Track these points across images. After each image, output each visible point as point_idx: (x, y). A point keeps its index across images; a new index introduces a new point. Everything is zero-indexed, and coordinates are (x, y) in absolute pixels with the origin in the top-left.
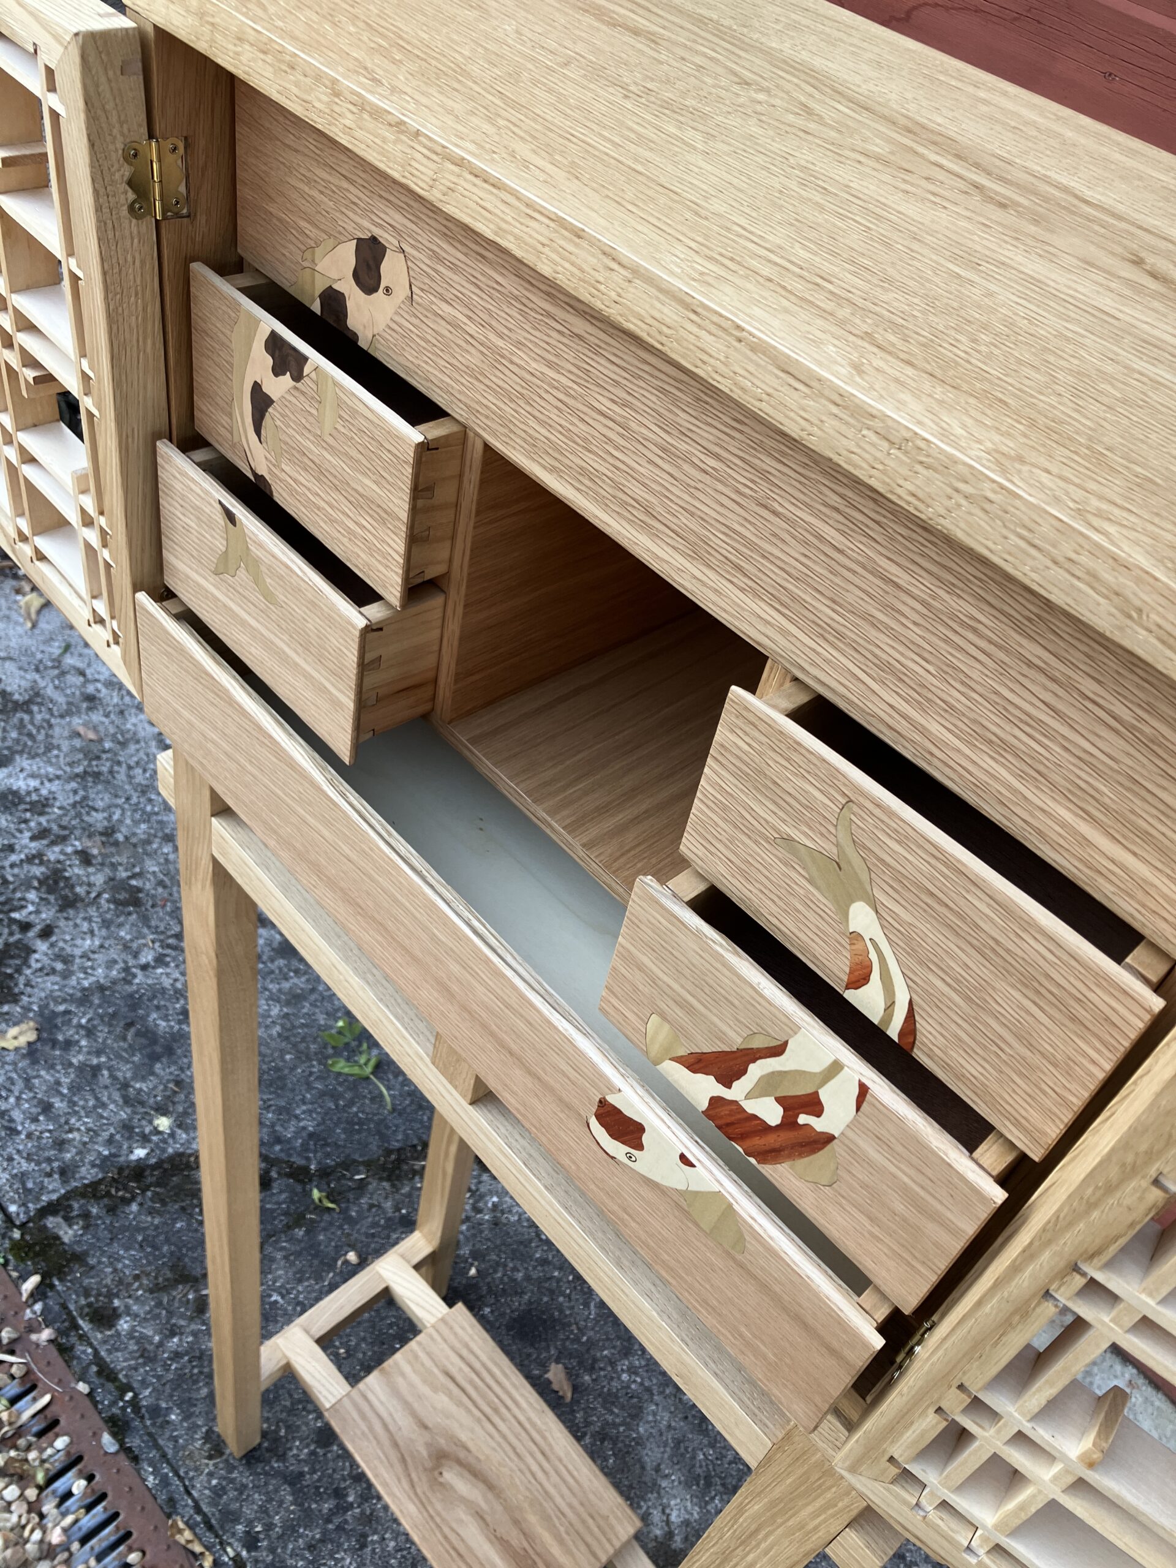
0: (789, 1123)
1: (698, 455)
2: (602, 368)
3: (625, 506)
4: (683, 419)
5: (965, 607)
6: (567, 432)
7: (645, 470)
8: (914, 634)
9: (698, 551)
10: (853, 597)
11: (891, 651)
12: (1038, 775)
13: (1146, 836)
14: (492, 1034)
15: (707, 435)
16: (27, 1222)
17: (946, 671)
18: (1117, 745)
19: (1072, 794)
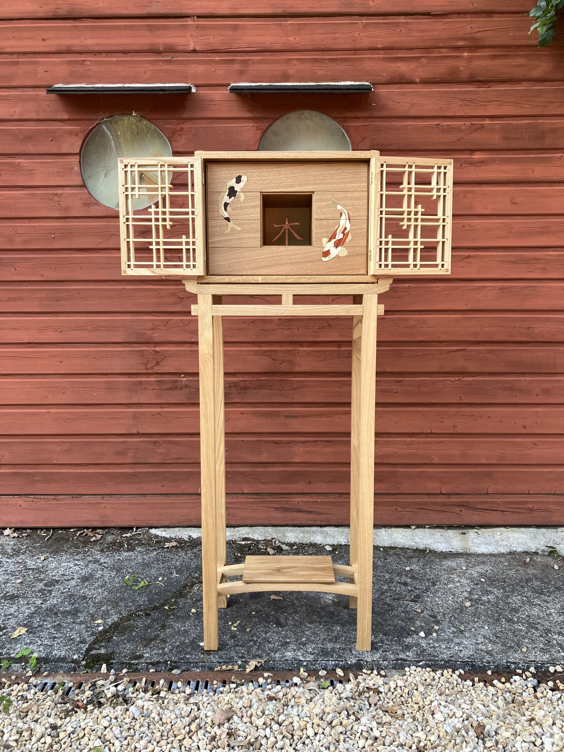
0: (344, 235)
1: (298, 175)
2: (282, 172)
3: (289, 187)
4: (294, 172)
5: (332, 172)
6: (278, 183)
7: (291, 181)
8: (329, 178)
9: (301, 185)
10: (321, 178)
11: (327, 181)
12: (346, 183)
13: (357, 181)
14: (303, 262)
15: (298, 172)
16: (84, 657)
17: (333, 179)
18: (350, 175)
19: (350, 182)
